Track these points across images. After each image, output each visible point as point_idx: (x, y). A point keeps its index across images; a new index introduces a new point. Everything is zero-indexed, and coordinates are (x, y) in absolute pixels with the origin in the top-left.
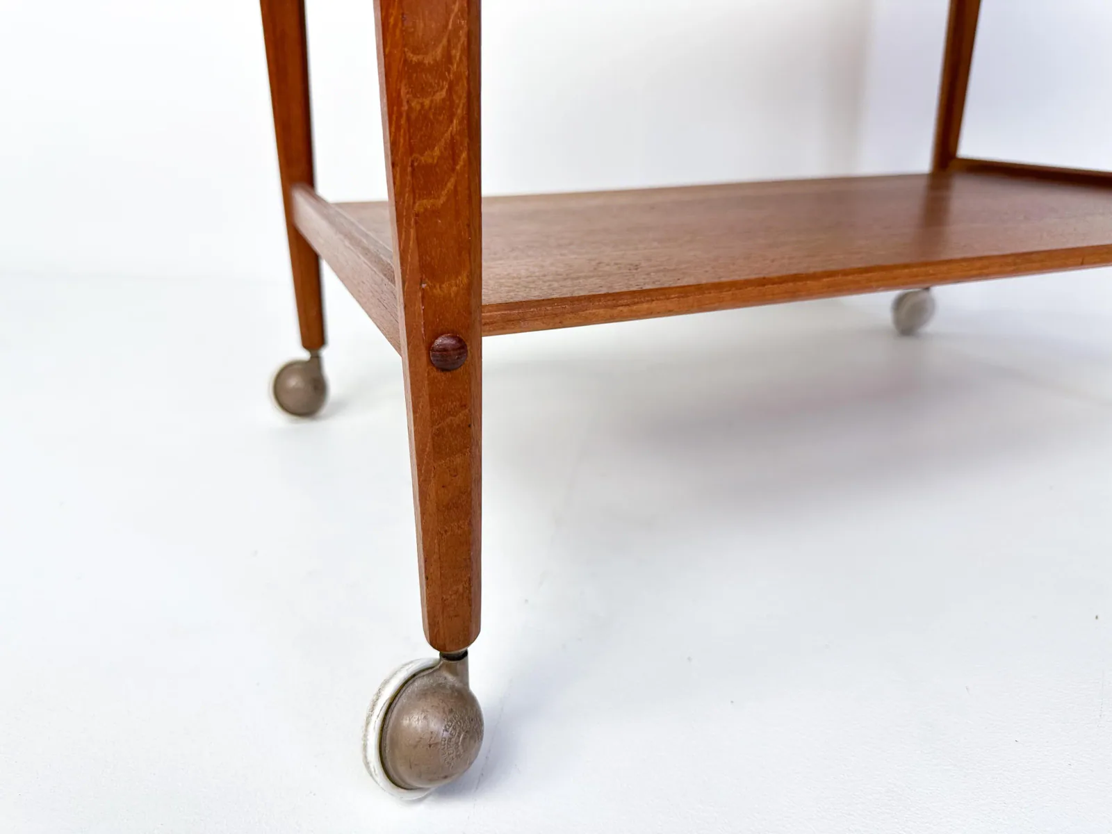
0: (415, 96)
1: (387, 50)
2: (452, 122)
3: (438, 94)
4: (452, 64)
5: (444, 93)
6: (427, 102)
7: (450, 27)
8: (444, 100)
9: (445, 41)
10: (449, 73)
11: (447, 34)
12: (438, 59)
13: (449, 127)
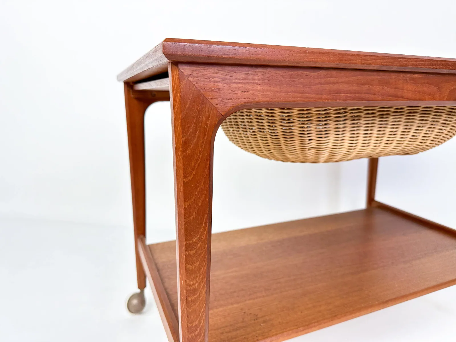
0: (190, 334)
1: (182, 323)
2: (200, 337)
3: (197, 332)
4: (201, 324)
5: (198, 331)
6: (193, 335)
7: (200, 315)
8: (198, 333)
9: (199, 319)
10: (200, 326)
11: (200, 317)
12: (197, 324)
13: (199, 338)
